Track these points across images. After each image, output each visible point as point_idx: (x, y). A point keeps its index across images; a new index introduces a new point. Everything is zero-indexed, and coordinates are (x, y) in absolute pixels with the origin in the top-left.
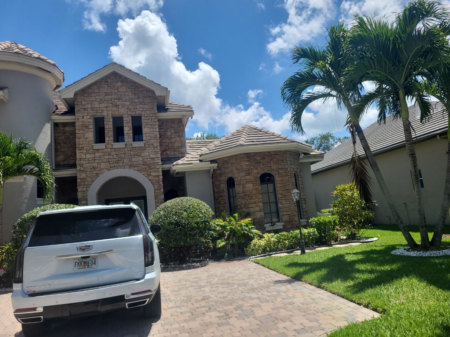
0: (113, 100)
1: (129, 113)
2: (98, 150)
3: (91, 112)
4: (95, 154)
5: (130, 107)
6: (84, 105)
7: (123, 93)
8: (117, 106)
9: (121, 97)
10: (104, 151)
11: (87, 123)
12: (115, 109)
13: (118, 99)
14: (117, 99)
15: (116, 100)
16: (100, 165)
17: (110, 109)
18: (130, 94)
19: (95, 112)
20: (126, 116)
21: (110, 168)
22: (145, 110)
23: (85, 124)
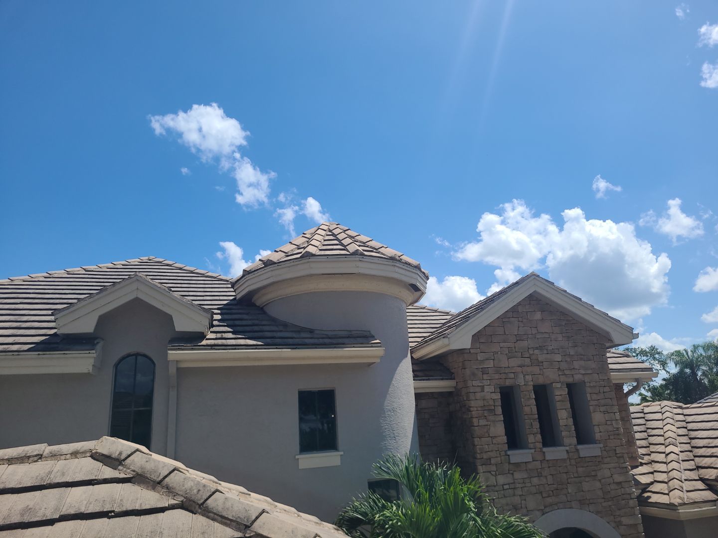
0: (531, 352)
1: (563, 378)
2: (517, 465)
3: (497, 376)
4: (512, 474)
5: (564, 366)
6: (482, 361)
7: (547, 336)
8: (539, 364)
9: (545, 344)
10: (530, 466)
11: (491, 403)
12: (536, 370)
13: (540, 348)
14: (537, 348)
15: (536, 352)
16: (525, 500)
17: (529, 369)
18: (560, 337)
19: (504, 376)
20: (559, 385)
21: (545, 507)
22: (589, 372)
23: (488, 404)
